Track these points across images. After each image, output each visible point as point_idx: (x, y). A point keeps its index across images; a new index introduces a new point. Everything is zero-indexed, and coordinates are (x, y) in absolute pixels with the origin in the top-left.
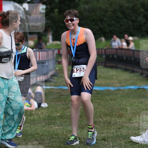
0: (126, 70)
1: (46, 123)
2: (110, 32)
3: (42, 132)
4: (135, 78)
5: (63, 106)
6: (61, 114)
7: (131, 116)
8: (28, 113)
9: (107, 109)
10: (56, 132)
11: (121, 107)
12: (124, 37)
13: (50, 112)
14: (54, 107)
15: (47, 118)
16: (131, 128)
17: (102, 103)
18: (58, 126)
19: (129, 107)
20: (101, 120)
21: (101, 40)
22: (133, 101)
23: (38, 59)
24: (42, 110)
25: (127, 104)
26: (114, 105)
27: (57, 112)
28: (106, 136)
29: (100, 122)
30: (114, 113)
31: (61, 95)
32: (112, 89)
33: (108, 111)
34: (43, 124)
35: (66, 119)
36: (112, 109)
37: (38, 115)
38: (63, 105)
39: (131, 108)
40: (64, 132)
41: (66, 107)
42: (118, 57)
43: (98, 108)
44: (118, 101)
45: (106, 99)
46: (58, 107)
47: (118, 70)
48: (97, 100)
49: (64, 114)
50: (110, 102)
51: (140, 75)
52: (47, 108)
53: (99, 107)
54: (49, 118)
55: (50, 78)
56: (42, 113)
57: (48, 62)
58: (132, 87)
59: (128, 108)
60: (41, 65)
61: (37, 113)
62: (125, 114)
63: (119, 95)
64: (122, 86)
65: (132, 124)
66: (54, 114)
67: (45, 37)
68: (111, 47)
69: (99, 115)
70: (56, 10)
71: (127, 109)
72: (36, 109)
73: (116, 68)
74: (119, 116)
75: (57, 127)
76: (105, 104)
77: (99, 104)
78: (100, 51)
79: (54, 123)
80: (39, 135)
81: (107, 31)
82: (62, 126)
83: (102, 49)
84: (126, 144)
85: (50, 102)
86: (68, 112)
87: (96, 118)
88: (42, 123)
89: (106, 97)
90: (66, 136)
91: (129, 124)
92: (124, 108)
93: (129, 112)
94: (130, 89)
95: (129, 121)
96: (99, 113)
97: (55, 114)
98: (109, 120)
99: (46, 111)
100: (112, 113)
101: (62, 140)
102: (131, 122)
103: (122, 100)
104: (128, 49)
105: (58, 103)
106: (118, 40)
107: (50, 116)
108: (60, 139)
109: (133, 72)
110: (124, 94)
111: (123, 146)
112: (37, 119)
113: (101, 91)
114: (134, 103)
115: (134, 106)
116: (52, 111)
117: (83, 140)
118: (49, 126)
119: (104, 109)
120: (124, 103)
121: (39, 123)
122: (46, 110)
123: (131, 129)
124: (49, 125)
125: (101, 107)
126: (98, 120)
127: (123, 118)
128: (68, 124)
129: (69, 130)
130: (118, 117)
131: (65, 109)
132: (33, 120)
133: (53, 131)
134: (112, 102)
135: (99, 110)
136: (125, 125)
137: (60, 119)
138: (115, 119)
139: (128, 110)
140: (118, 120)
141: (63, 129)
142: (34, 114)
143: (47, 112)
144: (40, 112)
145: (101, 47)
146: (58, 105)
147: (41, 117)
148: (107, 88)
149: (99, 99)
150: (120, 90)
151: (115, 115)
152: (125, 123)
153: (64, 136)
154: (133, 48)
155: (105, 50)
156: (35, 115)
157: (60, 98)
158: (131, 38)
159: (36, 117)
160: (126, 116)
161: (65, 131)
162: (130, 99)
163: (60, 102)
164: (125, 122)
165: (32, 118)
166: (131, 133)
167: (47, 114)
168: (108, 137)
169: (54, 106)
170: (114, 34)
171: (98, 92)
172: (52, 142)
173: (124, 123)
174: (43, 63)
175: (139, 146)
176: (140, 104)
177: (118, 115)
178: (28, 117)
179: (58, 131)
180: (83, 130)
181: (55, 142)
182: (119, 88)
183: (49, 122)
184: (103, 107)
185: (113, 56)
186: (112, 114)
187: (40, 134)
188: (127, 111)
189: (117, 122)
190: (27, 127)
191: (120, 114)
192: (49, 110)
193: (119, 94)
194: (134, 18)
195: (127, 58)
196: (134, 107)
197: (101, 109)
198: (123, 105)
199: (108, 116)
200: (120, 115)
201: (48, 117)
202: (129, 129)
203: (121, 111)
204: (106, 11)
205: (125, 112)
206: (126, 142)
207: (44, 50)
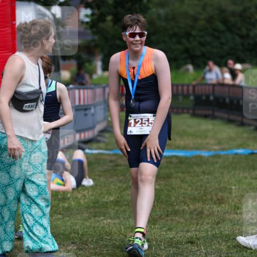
0: (230, 121)
1: (90, 213)
2: (203, 55)
3: (84, 229)
4: (245, 135)
5: (119, 185)
6: (116, 198)
7: (238, 202)
8: (59, 196)
9: (196, 190)
10: (107, 230)
11: (222, 185)
12: (226, 65)
13: (97, 195)
14: (105, 186)
15: (91, 205)
16: (238, 222)
17: (188, 178)
18: (111, 218)
19: (235, 185)
20: (186, 208)
21: (188, 70)
22: (241, 175)
23: (77, 103)
24: (83, 191)
25: (230, 181)
26: (208, 183)
27: (110, 194)
28: (194, 237)
29: (183, 212)
30: (208, 196)
31: (117, 165)
32: (205, 154)
33: (199, 193)
34: (86, 215)
35: (126, 206)
36: (206, 190)
37: (77, 200)
38: (120, 181)
39: (239, 188)
40: (122, 229)
41: (125, 186)
42: (216, 99)
43: (181, 187)
44: (216, 175)
45: (195, 172)
46: (112, 186)
47: (217, 122)
48: (180, 174)
49: (122, 197)
50: (202, 177)
51: (254, 130)
52: (92, 187)
53: (183, 185)
54: (96, 205)
55: (98, 135)
56: (85, 196)
57: (95, 107)
58: (240, 151)
59: (233, 187)
60: (83, 112)
61: (74, 196)
62: (228, 198)
63: (218, 165)
64: (223, 149)
65: (239, 216)
66: (104, 198)
67: (90, 64)
68: (204, 82)
69: (182, 199)
70: (109, 18)
71: (231, 189)
72: (73, 189)
73: (213, 117)
74: (217, 202)
75: (110, 221)
76: (194, 181)
77: (182, 181)
78: (185, 88)
79: (105, 214)
80: (78, 234)
81: (198, 53)
82: (119, 218)
83: (188, 86)
84: (229, 250)
85: (97, 178)
86: (128, 194)
87: (177, 204)
88: (83, 214)
89: (195, 167)
90: (126, 236)
91: (235, 215)
92: (225, 188)
93: (234, 195)
94: (236, 154)
95: (234, 209)
96: (183, 195)
97: (106, 197)
98: (200, 209)
99: (90, 193)
100: (205, 196)
101: (117, 243)
102: (239, 211)
103: (222, 173)
104: (234, 86)
105: (111, 180)
106: (216, 69)
107: (98, 202)
108: (115, 242)
109: (242, 124)
110: (226, 164)
111: (224, 253)
112: (75, 206)
113: (186, 158)
114: (243, 179)
115: (243, 184)
116: (102, 194)
117: (154, 243)
118: (96, 218)
119: (192, 189)
120: (226, 179)
121: (77, 213)
122: (90, 190)
123: (238, 224)
124: (95, 216)
125: (186, 185)
126: (181, 209)
127: (223, 205)
128: (129, 215)
129: (129, 225)
130: (215, 203)
131: (124, 190)
132: (68, 209)
133: (102, 227)
134: (206, 176)
135: (183, 191)
136: (227, 216)
137: (115, 206)
138: (210, 207)
139: (234, 191)
140: (216, 208)
141: (119, 224)
142: (69, 198)
143: (92, 195)
144: (80, 195)
145: (186, 82)
146: (112, 182)
147: (82, 203)
148: (198, 153)
149: (183, 173)
150: (218, 156)
151: (211, 200)
152: (227, 214)
153: (121, 236)
154: (243, 84)
155: (194, 86)
156: (71, 199)
157: (115, 170)
158: (238, 66)
159: (72, 203)
160: (229, 202)
161: (122, 227)
162: (237, 173)
163: (116, 178)
164: (227, 212)
165: (66, 205)
166: (237, 231)
167: (92, 198)
168: (197, 239)
169: (105, 184)
170: (209, 59)
171: (181, 160)
172: (100, 247)
173: (225, 213)
174: (86, 109)
175: (252, 253)
176: (254, 181)
177: (215, 199)
178: (59, 204)
179: (111, 228)
180: (155, 225)
181: (106, 246)
182: (218, 152)
183: (96, 213)
184: (190, 186)
185: (208, 97)
186: (205, 198)
187: (80, 233)
188: (231, 193)
189: (213, 212)
190: (58, 219)
191: (220, 198)
192: (96, 190)
193: (217, 163)
194: (244, 31)
195: (231, 101)
196: (244, 186)
197: (185, 189)
198: (224, 182)
199: (199, 202)
200: (218, 199)
201: (94, 203)
202: (234, 224)
203: (220, 193)
204: (195, 19)
205: (228, 195)
206: (229, 247)
207: (88, 86)
